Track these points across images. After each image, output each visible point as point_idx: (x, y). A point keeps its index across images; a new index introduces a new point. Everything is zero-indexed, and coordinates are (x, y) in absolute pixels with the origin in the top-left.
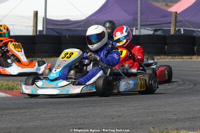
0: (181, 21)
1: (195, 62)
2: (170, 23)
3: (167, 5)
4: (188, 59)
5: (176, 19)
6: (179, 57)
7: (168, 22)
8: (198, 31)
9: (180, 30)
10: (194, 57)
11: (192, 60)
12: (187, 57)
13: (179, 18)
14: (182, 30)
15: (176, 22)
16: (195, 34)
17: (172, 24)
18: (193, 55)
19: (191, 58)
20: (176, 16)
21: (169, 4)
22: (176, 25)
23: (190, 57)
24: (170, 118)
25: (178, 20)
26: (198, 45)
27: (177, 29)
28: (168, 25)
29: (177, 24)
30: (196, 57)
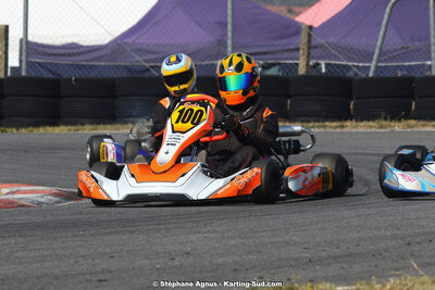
0: (321, 46)
2: (298, 50)
3: (290, 11)
4: (337, 127)
5: (309, 41)
6: (317, 124)
7: (292, 47)
9: (318, 64)
10: (348, 124)
11: (345, 130)
12: (334, 124)
13: (317, 40)
14: (323, 66)
15: (310, 48)
17: (301, 52)
18: (345, 120)
19: (342, 127)
20: (310, 35)
21: (294, 8)
22: (309, 53)
23: (339, 124)
25: (313, 43)
26: (358, 99)
27: (311, 63)
28: (292, 54)
29: (313, 52)
30: (354, 123)
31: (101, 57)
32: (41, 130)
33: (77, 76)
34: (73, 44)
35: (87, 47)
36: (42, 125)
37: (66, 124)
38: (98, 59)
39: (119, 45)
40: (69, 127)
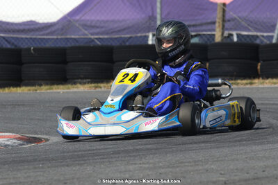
0: (233, 19)
1: (258, 89)
2: (214, 23)
4: (247, 84)
5: (224, 15)
7: (210, 21)
8: (263, 36)
9: (230, 34)
10: (256, 81)
11: (254, 86)
12: (245, 81)
14: (235, 36)
15: (224, 21)
16: (258, 42)
17: (217, 25)
18: (254, 78)
19: (251, 84)
20: (224, 11)
22: (223, 26)
23: (249, 81)
24: (214, 180)
26: (264, 61)
30: (261, 80)
31: (54, 32)
32: (7, 90)
33: (35, 46)
34: (31, 21)
35: (44, 23)
36: (7, 87)
37: (26, 85)
38: (52, 33)
39: (68, 20)
40: (29, 88)
